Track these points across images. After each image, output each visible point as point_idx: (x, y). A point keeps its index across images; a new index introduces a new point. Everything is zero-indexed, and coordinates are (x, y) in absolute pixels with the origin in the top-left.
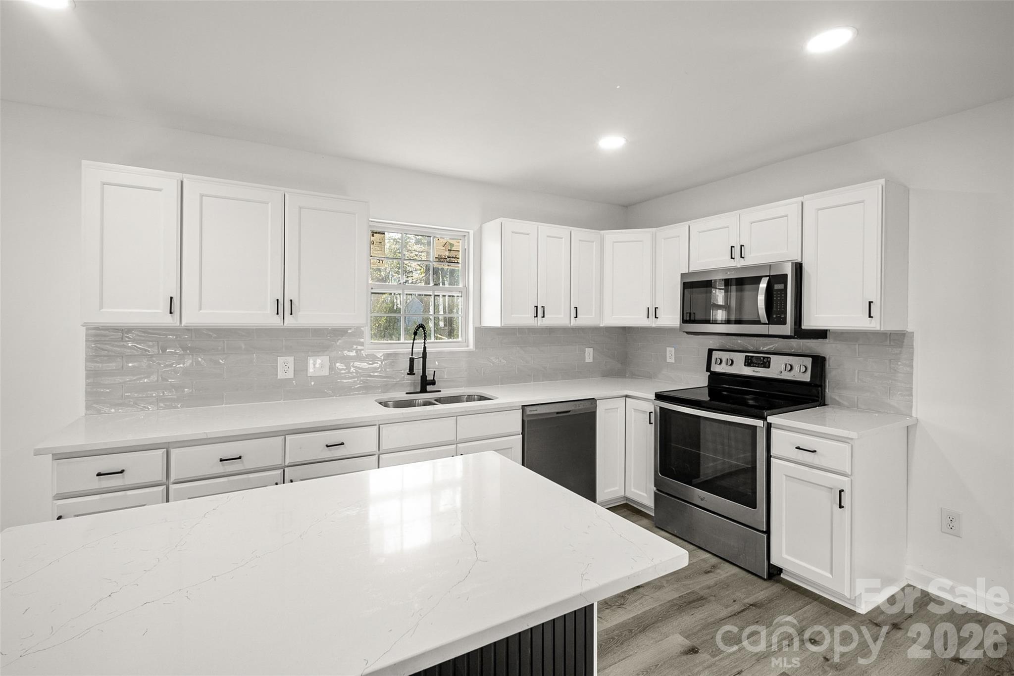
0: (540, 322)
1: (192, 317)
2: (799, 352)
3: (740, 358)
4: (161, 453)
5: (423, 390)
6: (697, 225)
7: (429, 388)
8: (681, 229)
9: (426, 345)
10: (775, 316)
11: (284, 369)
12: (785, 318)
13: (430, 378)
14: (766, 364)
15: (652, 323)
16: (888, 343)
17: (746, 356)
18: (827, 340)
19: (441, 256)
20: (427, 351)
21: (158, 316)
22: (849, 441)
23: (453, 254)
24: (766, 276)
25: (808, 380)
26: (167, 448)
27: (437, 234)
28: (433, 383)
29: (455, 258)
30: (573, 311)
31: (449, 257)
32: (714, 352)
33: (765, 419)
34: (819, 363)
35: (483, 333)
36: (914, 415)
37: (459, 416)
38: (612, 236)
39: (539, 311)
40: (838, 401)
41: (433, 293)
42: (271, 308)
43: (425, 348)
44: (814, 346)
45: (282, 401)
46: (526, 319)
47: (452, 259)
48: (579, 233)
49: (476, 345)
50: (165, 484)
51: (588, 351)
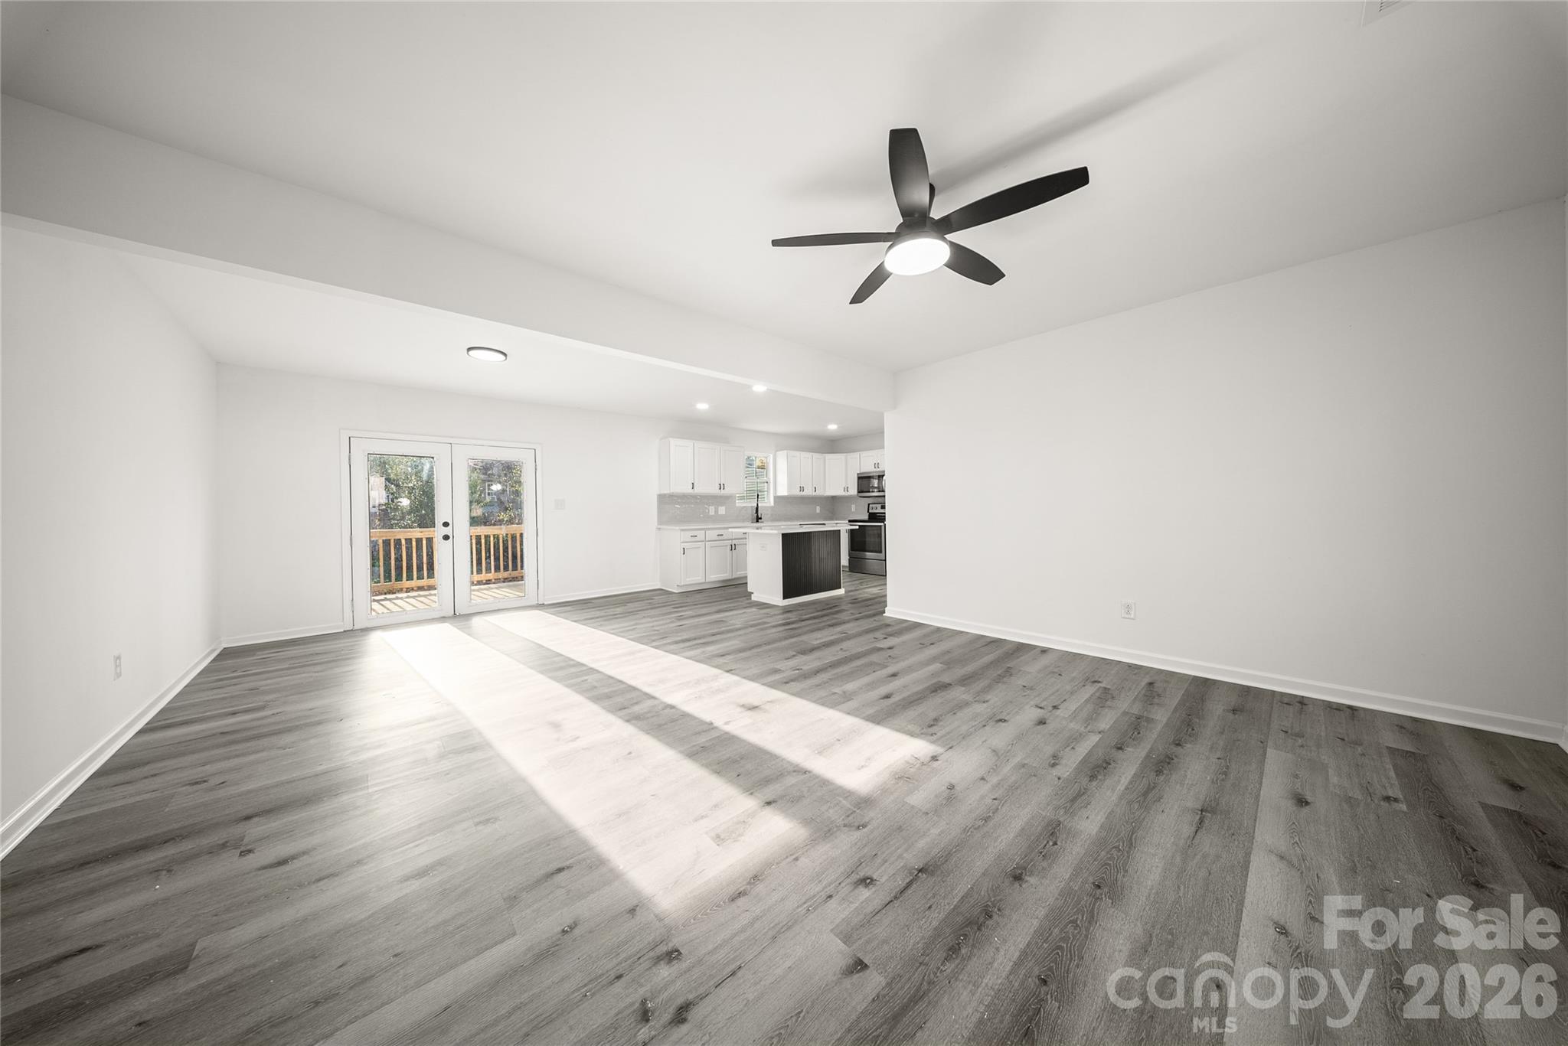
0: (802, 493)
1: (699, 490)
4: (704, 531)
5: (757, 521)
6: (864, 454)
8: (856, 455)
9: (758, 503)
10: (878, 490)
12: (880, 491)
15: (845, 494)
17: (881, 505)
19: (759, 465)
21: (688, 490)
23: (763, 466)
28: (761, 518)
30: (814, 489)
32: (870, 505)
35: (778, 499)
38: (829, 456)
39: (802, 489)
41: (757, 481)
42: (718, 487)
43: (758, 505)
46: (797, 492)
48: (816, 456)
49: (775, 503)
50: (705, 541)
51: (818, 507)
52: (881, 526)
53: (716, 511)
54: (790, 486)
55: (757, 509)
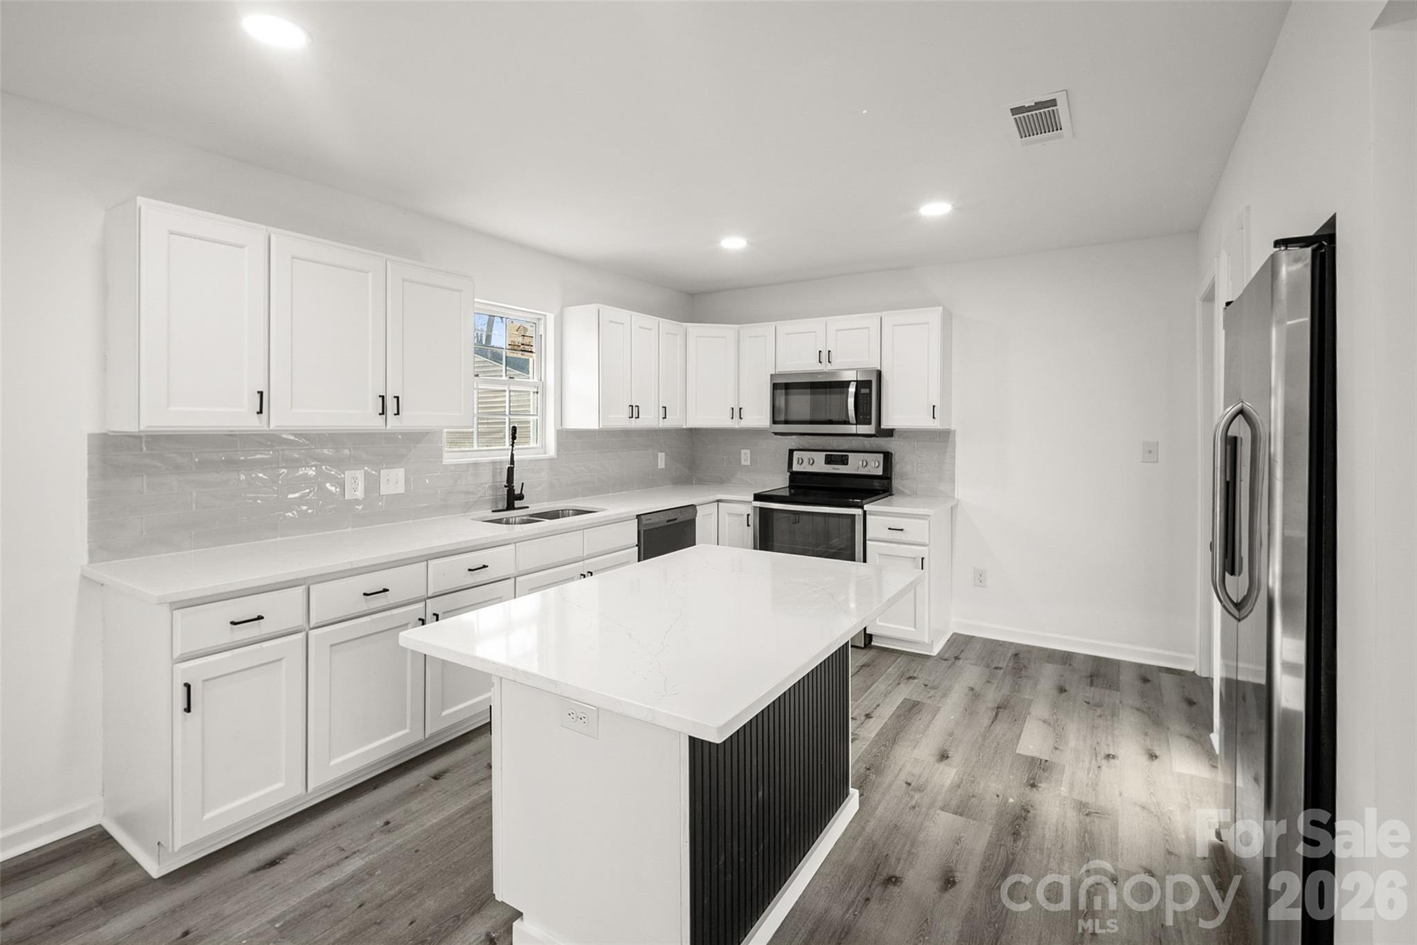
0: (634, 424)
1: (281, 418)
2: (871, 449)
3: (820, 457)
4: (300, 590)
5: (510, 507)
6: (785, 327)
7: (517, 504)
8: (766, 329)
9: (514, 452)
10: (861, 417)
11: (353, 486)
12: (870, 419)
13: (517, 492)
14: (844, 461)
15: (735, 424)
16: (938, 440)
17: (826, 455)
18: (893, 438)
19: (514, 342)
20: (515, 460)
21: (243, 418)
22: (926, 517)
23: (527, 340)
24: (854, 381)
25: (881, 473)
26: (306, 583)
27: (510, 315)
28: (521, 497)
29: (528, 345)
30: (662, 410)
31: (522, 344)
32: (795, 453)
33: (862, 507)
34: (888, 457)
35: (569, 438)
36: (956, 497)
37: (585, 529)
38: (695, 330)
39: (634, 412)
40: (901, 491)
41: (509, 388)
43: (512, 455)
44: (882, 443)
45: (350, 529)
46: (621, 420)
47: (526, 347)
48: (667, 325)
49: (558, 451)
50: (305, 630)
51: (662, 456)
52: (853, 516)
53: (372, 485)
54: (604, 406)
55: (510, 471)
